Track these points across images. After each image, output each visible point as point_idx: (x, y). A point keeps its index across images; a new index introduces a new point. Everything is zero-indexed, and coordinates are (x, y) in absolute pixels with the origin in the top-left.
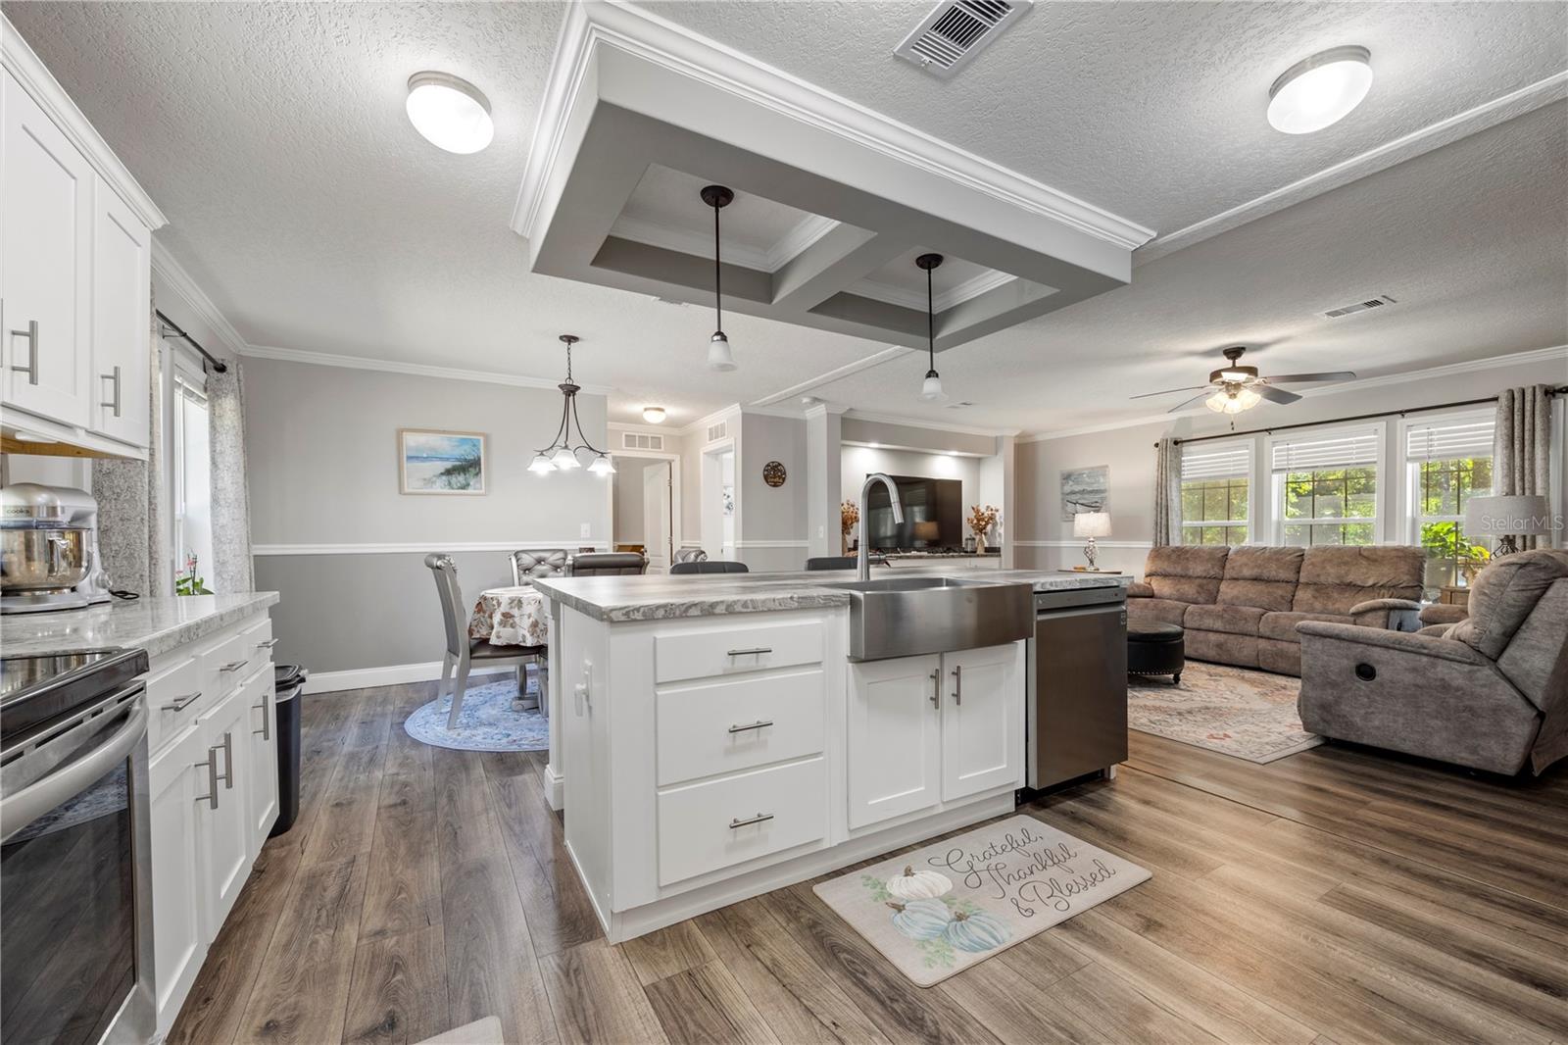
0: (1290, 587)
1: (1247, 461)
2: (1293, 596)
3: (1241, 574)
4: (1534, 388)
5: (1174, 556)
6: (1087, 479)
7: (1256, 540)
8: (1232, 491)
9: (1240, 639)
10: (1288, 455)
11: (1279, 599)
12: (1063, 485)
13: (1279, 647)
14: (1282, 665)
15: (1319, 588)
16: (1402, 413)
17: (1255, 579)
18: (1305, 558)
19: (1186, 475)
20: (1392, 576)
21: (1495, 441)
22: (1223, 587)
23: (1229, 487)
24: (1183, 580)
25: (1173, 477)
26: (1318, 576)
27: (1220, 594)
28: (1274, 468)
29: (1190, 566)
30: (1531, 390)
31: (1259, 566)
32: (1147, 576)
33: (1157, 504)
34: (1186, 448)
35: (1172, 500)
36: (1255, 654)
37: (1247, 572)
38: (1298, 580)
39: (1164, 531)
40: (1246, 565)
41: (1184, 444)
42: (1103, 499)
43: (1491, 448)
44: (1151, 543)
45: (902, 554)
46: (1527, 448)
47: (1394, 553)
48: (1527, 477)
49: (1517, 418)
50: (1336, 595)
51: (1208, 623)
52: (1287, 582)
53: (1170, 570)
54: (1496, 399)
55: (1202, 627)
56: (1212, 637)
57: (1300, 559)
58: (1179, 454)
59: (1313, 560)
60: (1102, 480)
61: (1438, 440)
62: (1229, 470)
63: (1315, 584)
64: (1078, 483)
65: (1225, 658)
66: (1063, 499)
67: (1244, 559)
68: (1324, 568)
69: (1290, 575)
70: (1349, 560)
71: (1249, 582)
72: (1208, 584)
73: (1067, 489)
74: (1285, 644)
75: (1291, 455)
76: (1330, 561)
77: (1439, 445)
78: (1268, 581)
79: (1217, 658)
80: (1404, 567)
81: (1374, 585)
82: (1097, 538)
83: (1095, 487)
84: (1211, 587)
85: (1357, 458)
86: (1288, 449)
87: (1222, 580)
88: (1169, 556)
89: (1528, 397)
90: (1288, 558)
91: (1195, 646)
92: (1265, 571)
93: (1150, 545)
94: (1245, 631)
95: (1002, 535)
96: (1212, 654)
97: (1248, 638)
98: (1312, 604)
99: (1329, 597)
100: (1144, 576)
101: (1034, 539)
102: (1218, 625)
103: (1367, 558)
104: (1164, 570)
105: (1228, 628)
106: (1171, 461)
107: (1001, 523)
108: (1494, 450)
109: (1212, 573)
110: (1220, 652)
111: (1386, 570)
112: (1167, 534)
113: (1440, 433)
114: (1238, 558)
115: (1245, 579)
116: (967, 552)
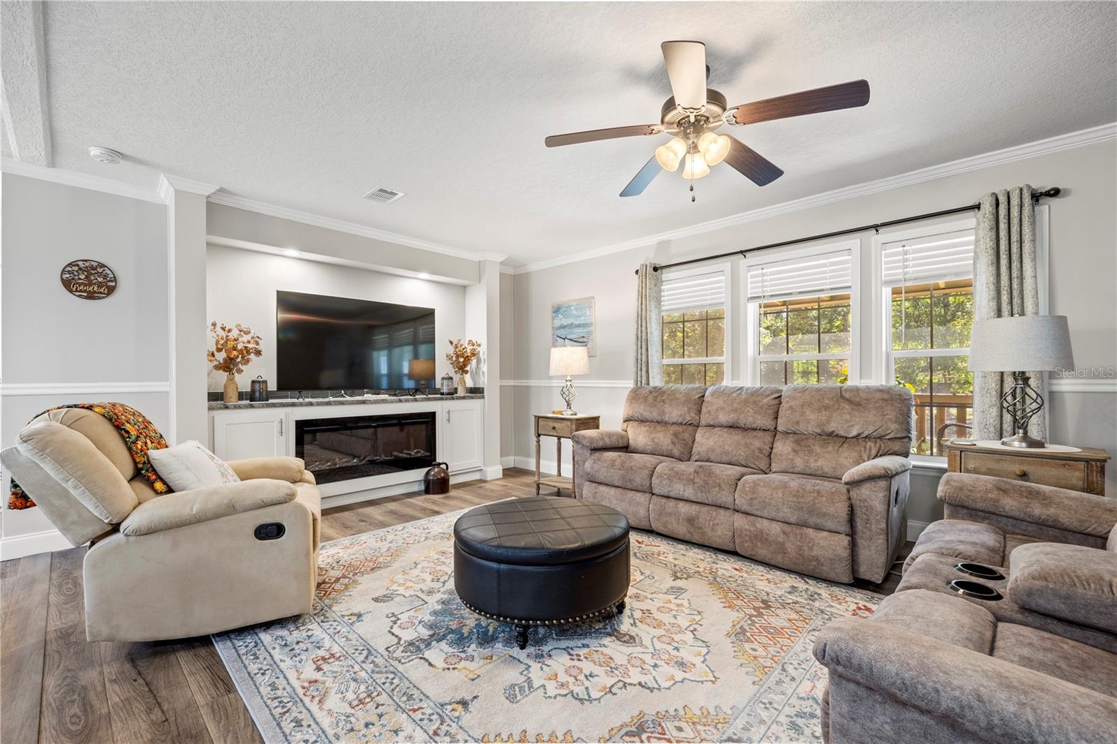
0: (768, 438)
1: (724, 290)
2: (772, 448)
3: (717, 421)
4: (1021, 190)
5: (650, 399)
6: (574, 312)
7: (732, 379)
8: (711, 323)
9: (713, 512)
10: (763, 281)
11: (756, 452)
12: (553, 319)
13: (758, 526)
14: (762, 552)
15: (800, 438)
16: (876, 227)
17: (731, 427)
18: (783, 400)
19: (666, 305)
20: (878, 424)
21: (975, 259)
22: (700, 436)
23: (707, 319)
24: (659, 428)
25: (652, 305)
26: (798, 423)
27: (695, 445)
28: (749, 296)
29: (666, 410)
30: (1018, 191)
31: (735, 411)
32: (624, 422)
33: (638, 338)
34: (666, 275)
35: (651, 333)
36: (730, 534)
37: (723, 418)
38: (776, 428)
39: (644, 369)
40: (722, 409)
41: (664, 271)
42: (589, 333)
43: (971, 268)
44: (632, 382)
45: (348, 398)
46: (1015, 264)
47: (878, 395)
48: (1016, 300)
49: (1003, 226)
50: (817, 449)
51: (679, 489)
52: (764, 430)
53: (647, 415)
54: (978, 207)
55: (672, 494)
56: (684, 508)
57: (777, 401)
58: (659, 282)
59: (792, 403)
60: (588, 313)
61: (914, 259)
62: (706, 300)
63: (794, 433)
64: (566, 317)
65: (696, 538)
66: (553, 335)
67: (720, 402)
68: (803, 413)
69: (766, 422)
70: (831, 403)
71: (726, 429)
72: (683, 432)
73: (558, 323)
74: (765, 522)
75: (766, 281)
76: (810, 404)
77: (914, 266)
78: (746, 429)
79: (687, 537)
80: (891, 413)
81: (859, 435)
82: (574, 377)
83: (582, 320)
84: (686, 436)
85: (831, 283)
86: (763, 275)
87: (698, 426)
88: (646, 398)
89: (1015, 201)
90: (765, 401)
91: (664, 519)
92: (741, 417)
93: (630, 384)
94: (719, 502)
95: (485, 373)
96: (682, 530)
97: (722, 511)
98: (792, 460)
99: (811, 452)
100: (622, 420)
101: (528, 377)
102: (689, 493)
103: (850, 401)
104: (641, 415)
105: (701, 497)
106: (650, 289)
107: (484, 360)
108: (975, 268)
109: (688, 418)
110: (692, 530)
111: (870, 415)
112: (647, 372)
113: (915, 251)
114: (714, 400)
115: (721, 426)
116: (442, 394)
